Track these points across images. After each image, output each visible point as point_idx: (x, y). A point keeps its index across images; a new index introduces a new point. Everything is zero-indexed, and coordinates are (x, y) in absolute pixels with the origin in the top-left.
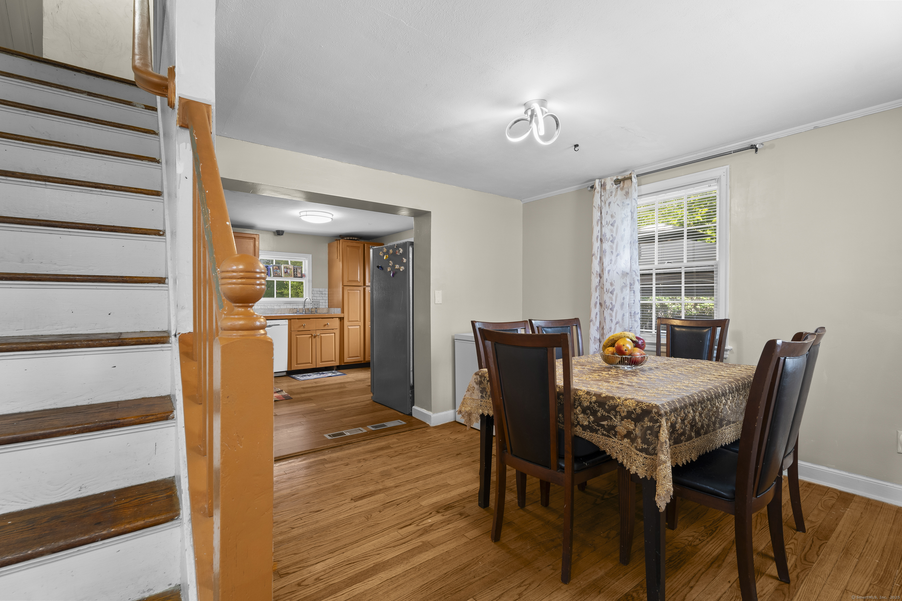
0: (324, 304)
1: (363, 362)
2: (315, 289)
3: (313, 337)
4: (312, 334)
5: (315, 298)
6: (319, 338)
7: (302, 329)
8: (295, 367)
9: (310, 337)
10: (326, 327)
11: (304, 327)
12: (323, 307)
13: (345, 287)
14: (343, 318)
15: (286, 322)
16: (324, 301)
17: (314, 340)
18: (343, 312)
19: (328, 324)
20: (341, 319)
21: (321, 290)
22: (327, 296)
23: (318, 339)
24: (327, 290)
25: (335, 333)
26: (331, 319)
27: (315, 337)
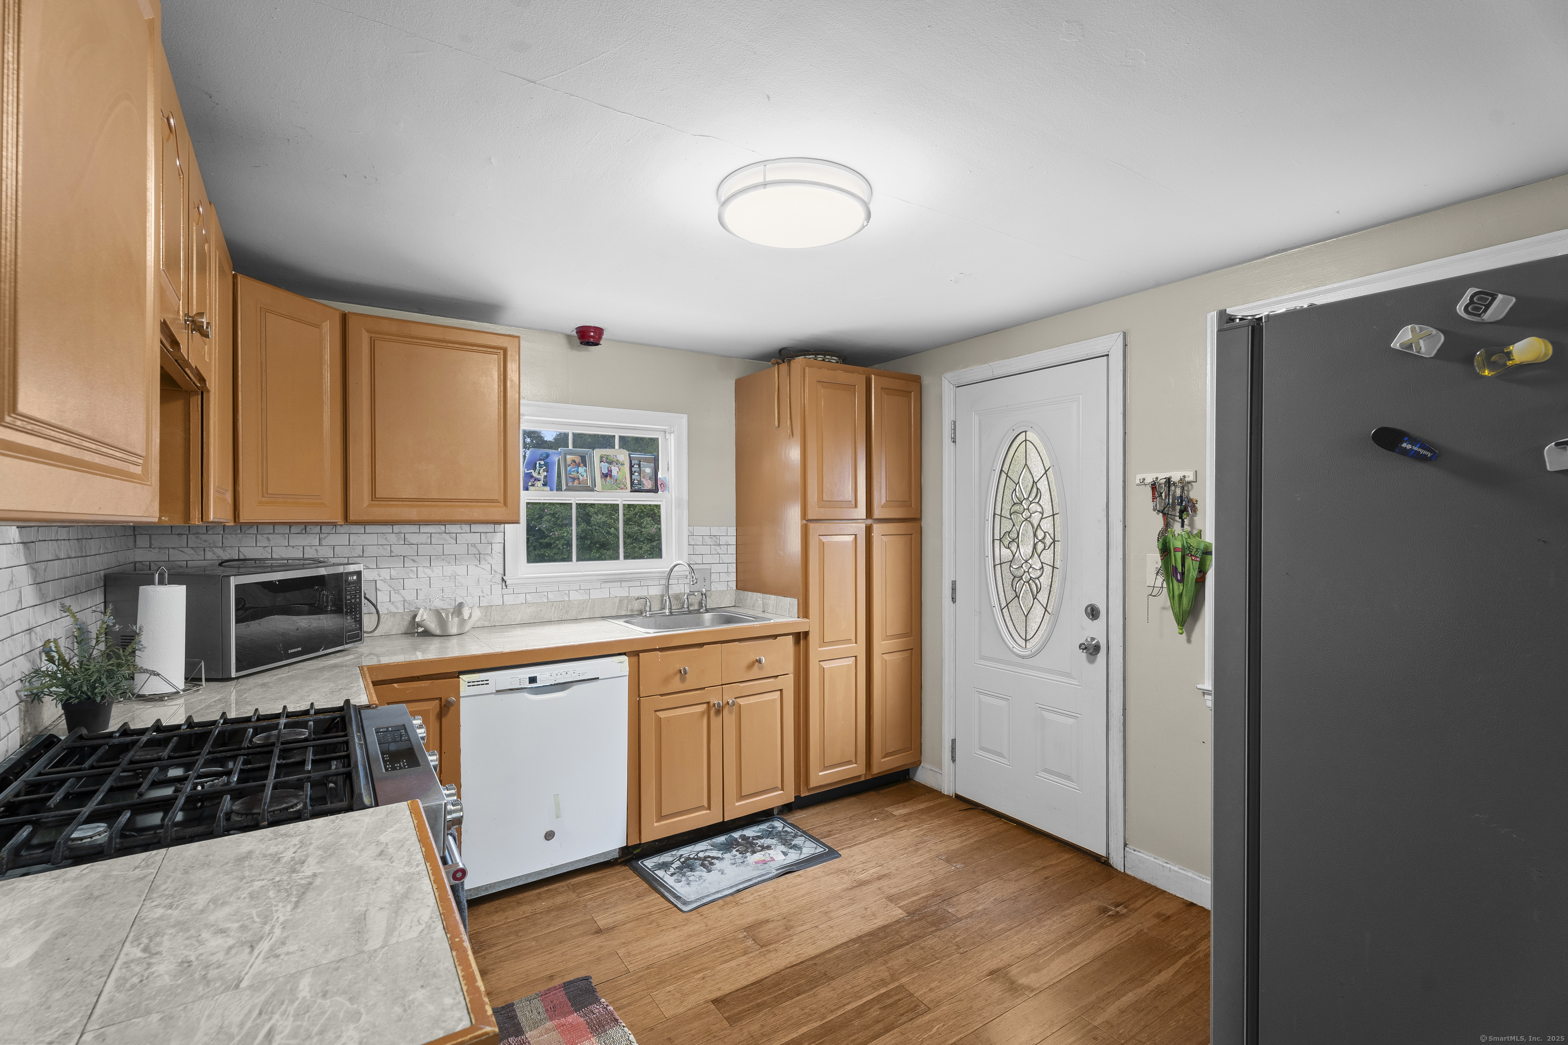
0: (724, 577)
1: (862, 779)
2: (699, 530)
3: (713, 711)
4: (708, 703)
5: (698, 559)
6: (731, 712)
7: (676, 685)
8: (654, 830)
9: (703, 713)
10: (755, 672)
11: (682, 674)
12: (722, 587)
13: (811, 525)
14: (806, 634)
15: (621, 665)
16: (723, 568)
17: (716, 722)
18: (804, 612)
19: (759, 661)
20: (801, 638)
21: (715, 531)
22: (733, 549)
23: (729, 718)
24: (732, 531)
25: (781, 690)
26: (771, 641)
27: (719, 711)
